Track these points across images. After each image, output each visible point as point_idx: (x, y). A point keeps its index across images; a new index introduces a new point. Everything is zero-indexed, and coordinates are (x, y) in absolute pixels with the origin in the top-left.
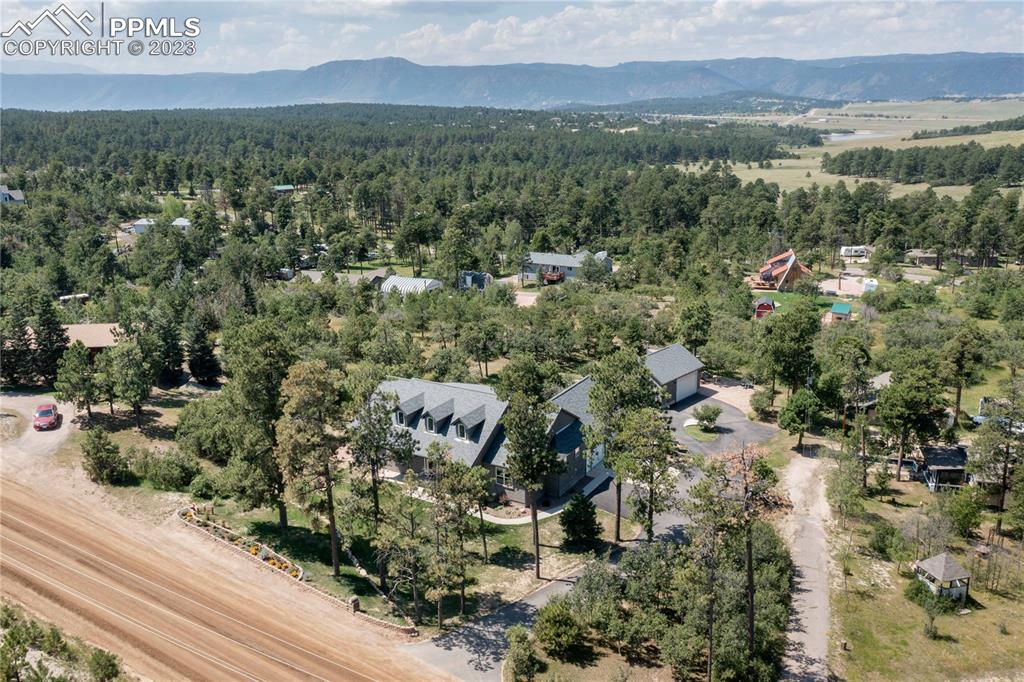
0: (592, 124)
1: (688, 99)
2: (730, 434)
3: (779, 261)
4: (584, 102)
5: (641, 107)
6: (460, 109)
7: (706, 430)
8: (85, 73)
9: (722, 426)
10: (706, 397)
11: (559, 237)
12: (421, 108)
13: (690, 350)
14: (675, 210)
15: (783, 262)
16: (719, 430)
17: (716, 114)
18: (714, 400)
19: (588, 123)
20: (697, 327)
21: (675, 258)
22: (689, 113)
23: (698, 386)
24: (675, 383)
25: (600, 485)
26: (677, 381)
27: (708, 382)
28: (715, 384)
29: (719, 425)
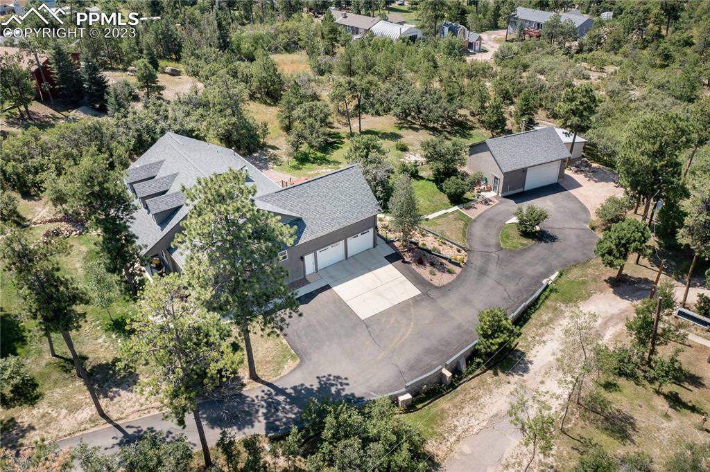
2: (550, 243)
9: (549, 232)
10: (565, 190)
16: (541, 236)
23: (560, 176)
24: (524, 171)
25: (307, 294)
26: (528, 169)
27: (582, 171)
28: (586, 176)
29: (546, 230)
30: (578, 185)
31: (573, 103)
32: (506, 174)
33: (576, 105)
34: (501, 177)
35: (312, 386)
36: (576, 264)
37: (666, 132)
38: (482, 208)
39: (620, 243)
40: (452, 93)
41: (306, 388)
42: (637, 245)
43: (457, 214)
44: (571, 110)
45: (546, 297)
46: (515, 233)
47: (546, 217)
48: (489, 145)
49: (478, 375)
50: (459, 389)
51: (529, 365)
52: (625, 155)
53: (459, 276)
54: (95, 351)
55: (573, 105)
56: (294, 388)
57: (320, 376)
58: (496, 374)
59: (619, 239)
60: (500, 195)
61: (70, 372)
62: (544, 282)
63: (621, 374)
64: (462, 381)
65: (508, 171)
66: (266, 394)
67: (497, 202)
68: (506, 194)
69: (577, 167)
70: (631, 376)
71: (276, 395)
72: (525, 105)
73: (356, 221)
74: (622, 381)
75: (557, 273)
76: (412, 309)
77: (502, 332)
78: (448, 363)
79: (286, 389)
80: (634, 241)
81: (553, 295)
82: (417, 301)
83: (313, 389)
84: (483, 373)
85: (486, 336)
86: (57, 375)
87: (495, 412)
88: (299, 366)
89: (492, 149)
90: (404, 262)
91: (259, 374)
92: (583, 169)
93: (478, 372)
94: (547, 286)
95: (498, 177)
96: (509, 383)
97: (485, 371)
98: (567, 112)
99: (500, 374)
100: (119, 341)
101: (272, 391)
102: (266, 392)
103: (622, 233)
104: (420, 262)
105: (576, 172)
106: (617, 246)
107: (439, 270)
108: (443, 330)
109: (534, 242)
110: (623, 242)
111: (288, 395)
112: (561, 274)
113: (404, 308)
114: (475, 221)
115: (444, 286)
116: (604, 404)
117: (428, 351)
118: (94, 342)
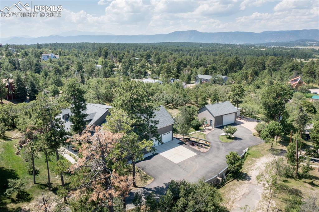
0: (250, 48)
1: (285, 42)
2: (240, 141)
3: (294, 80)
4: (250, 43)
5: (269, 44)
6: (210, 44)
7: (230, 138)
8: (110, 35)
9: (238, 137)
10: (238, 125)
11: (212, 70)
12: (198, 43)
13: (235, 105)
14: (262, 66)
15: (296, 80)
16: (236, 138)
17: (294, 46)
18: (241, 126)
19: (249, 47)
20: (237, 94)
21: (251, 77)
22: (284, 46)
23: (235, 120)
24: (222, 116)
25: (149, 156)
26: (224, 116)
27: (242, 119)
28: (245, 120)
29: (237, 137)
30: (243, 123)
31: (236, 91)
32: (216, 118)
33: (237, 92)
34: (213, 119)
35: (163, 187)
36: (253, 146)
37: (278, 89)
38: (208, 132)
39: (271, 131)
40: (184, 94)
41: (160, 187)
42: (278, 131)
43: (199, 133)
44: (235, 94)
45: (247, 156)
46: (225, 138)
47: (236, 130)
48: (207, 107)
49: (231, 181)
50: (225, 185)
51: (250, 177)
52: (264, 100)
53: (210, 149)
54: (55, 181)
55: (236, 92)
56: (155, 188)
57: (165, 183)
58: (238, 180)
59: (270, 130)
60: (214, 127)
61: (45, 189)
62: (244, 151)
63: (288, 177)
64: (226, 183)
65: (216, 116)
66: (143, 191)
67: (213, 129)
68: (216, 127)
69: (240, 118)
70: (292, 177)
71: (147, 191)
72: (215, 97)
73: (166, 126)
74: (289, 179)
75: (247, 149)
76: (196, 160)
77: (237, 161)
78: (219, 174)
79: (151, 189)
80: (276, 129)
81: (249, 156)
82: (197, 157)
83: (164, 188)
84: (233, 180)
85: (232, 163)
86: (38, 190)
87: (244, 193)
88: (154, 181)
89: (208, 108)
90: (186, 144)
91: (137, 185)
92: (242, 118)
93: (231, 180)
94: (245, 153)
95: (212, 120)
96: (245, 183)
97: (234, 180)
98: (234, 95)
99: (240, 180)
100: (66, 177)
101: (145, 190)
102: (143, 190)
103: (271, 127)
104: (193, 145)
105: (240, 119)
106: (269, 133)
107: (201, 147)
108: (212, 165)
109: (233, 140)
110: (272, 130)
111: (153, 191)
112: (249, 149)
113: (192, 159)
114: (207, 135)
115: (205, 152)
116: (287, 187)
117: (209, 172)
118: (54, 178)
